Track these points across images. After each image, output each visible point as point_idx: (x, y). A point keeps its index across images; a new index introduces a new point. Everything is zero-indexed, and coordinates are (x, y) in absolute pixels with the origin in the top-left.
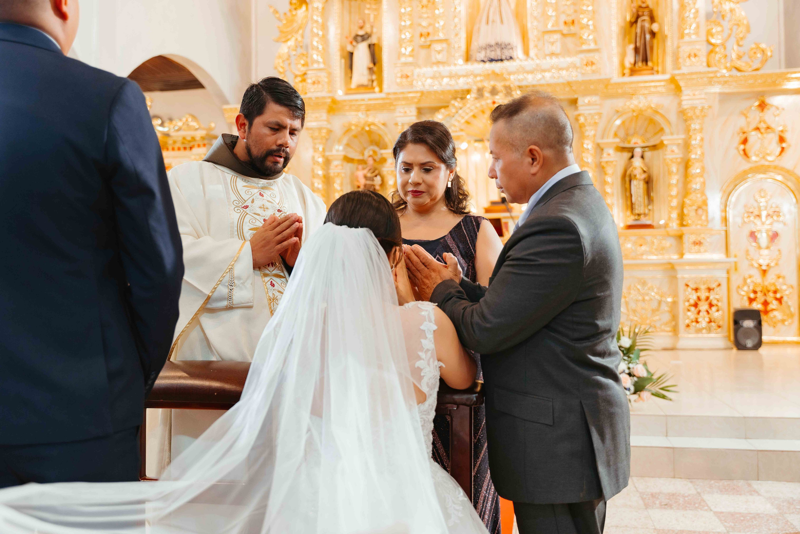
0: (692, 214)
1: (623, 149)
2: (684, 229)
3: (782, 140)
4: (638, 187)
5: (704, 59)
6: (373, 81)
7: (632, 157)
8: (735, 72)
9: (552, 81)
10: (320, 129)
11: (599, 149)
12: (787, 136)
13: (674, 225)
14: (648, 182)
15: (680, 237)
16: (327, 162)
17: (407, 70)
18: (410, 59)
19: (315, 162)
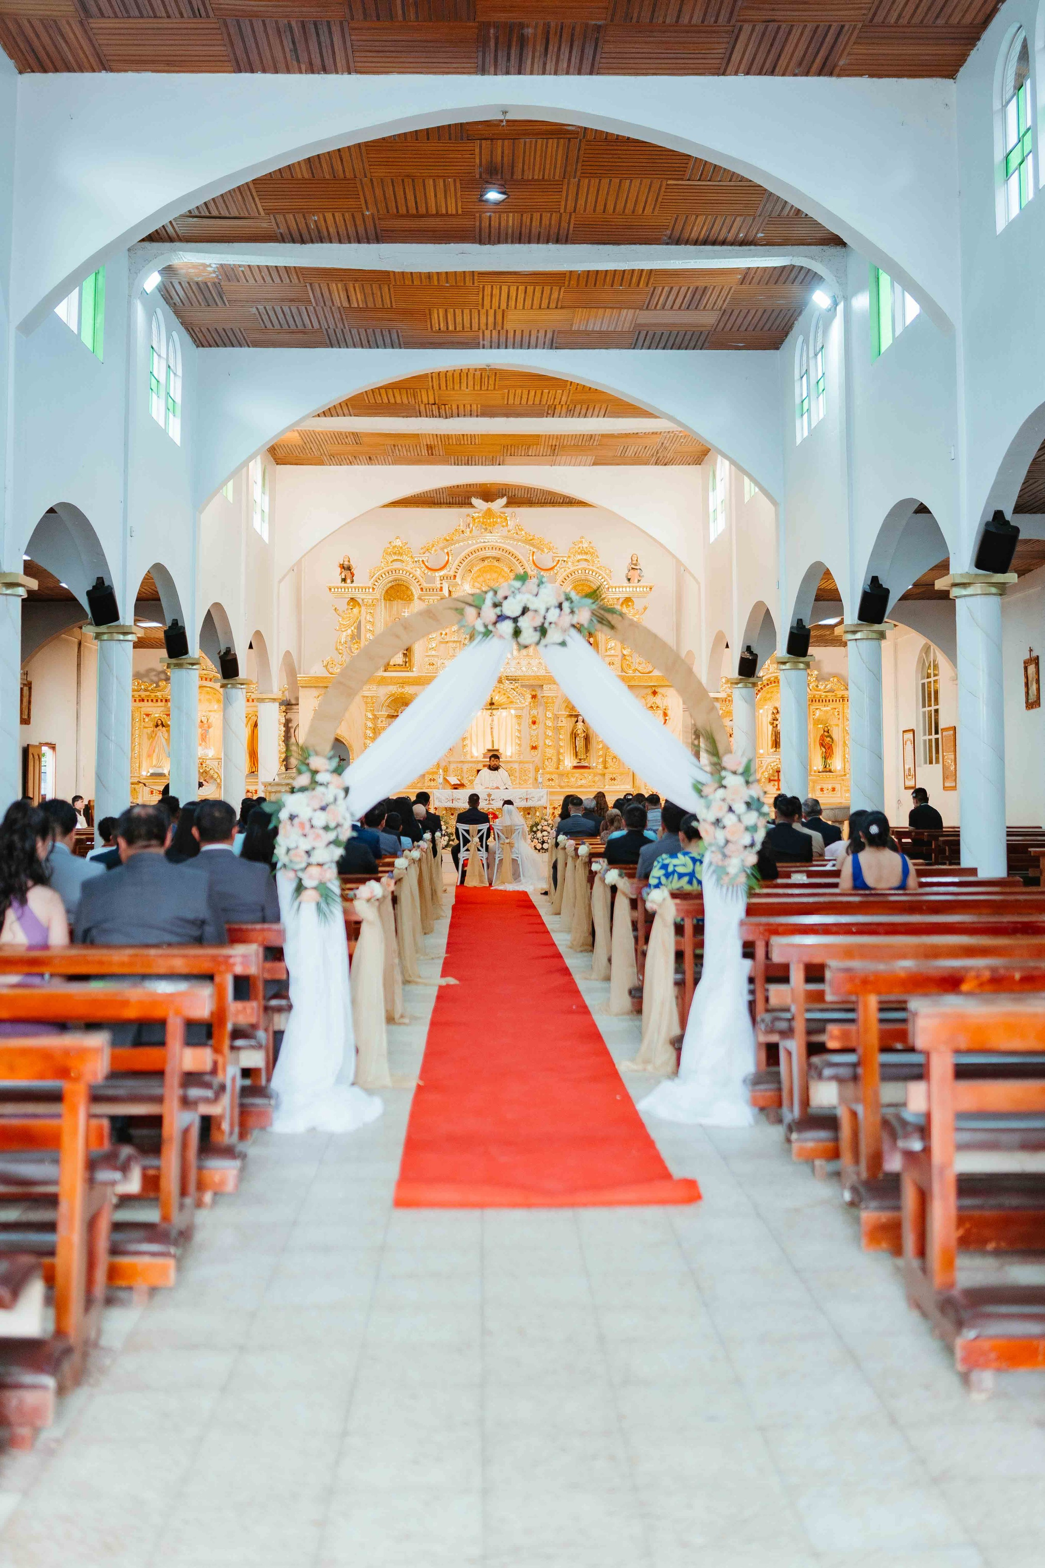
0: (610, 761)
1: (571, 716)
2: (606, 771)
3: (665, 714)
4: (580, 743)
5: (619, 665)
6: (406, 662)
7: (577, 721)
8: (638, 674)
9: (527, 674)
10: (372, 697)
11: (556, 717)
12: (669, 712)
13: (600, 767)
14: (587, 739)
15: (604, 775)
16: (376, 718)
17: (433, 660)
18: (434, 653)
19: (367, 718)
